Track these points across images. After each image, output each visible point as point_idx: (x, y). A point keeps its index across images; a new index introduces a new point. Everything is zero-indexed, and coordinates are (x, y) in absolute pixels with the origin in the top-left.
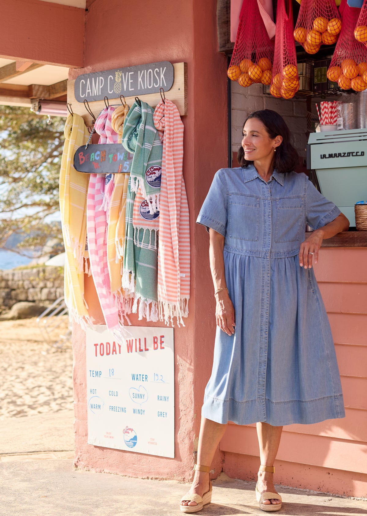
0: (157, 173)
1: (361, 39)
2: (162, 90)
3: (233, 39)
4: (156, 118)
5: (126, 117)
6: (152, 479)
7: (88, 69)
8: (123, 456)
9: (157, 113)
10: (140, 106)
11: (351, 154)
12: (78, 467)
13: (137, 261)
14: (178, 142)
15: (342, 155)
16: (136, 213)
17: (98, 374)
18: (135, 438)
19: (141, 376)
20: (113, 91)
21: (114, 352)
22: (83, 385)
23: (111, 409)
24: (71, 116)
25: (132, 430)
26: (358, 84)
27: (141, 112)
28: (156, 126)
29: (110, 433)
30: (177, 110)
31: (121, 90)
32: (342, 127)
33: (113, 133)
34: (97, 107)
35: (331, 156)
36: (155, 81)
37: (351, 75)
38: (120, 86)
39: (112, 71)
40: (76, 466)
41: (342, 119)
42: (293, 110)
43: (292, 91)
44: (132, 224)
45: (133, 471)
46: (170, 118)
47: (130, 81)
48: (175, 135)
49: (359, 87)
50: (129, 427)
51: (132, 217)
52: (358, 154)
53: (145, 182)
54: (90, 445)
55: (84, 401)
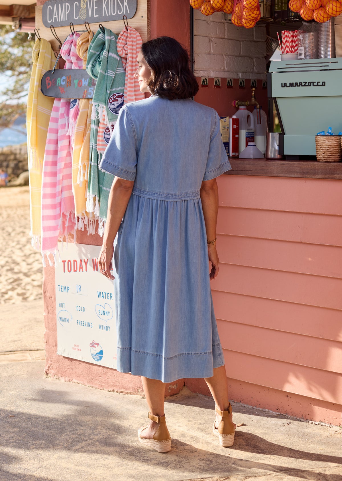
0: (120, 100)
2: (125, 17)
4: (119, 45)
5: (90, 44)
6: (117, 392)
8: (90, 368)
9: (121, 41)
10: (104, 33)
11: (312, 84)
12: (49, 374)
13: (101, 186)
15: (303, 84)
17: (66, 289)
18: (101, 352)
19: (107, 294)
20: (78, 17)
21: (81, 270)
22: (53, 299)
23: (78, 323)
24: (39, 41)
25: (98, 345)
26: (321, 15)
27: (105, 39)
28: (120, 53)
29: (78, 346)
30: (139, 38)
31: (86, 16)
32: (303, 56)
33: (78, 58)
35: (291, 85)
36: (119, 8)
37: (314, 6)
38: (85, 12)
40: (47, 374)
41: (303, 48)
42: (253, 35)
43: (253, 21)
44: (96, 150)
45: (99, 383)
46: (132, 45)
47: (95, 8)
49: (322, 18)
50: (95, 342)
51: (96, 143)
52: (319, 84)
53: (107, 109)
54: (59, 356)
55: (54, 313)
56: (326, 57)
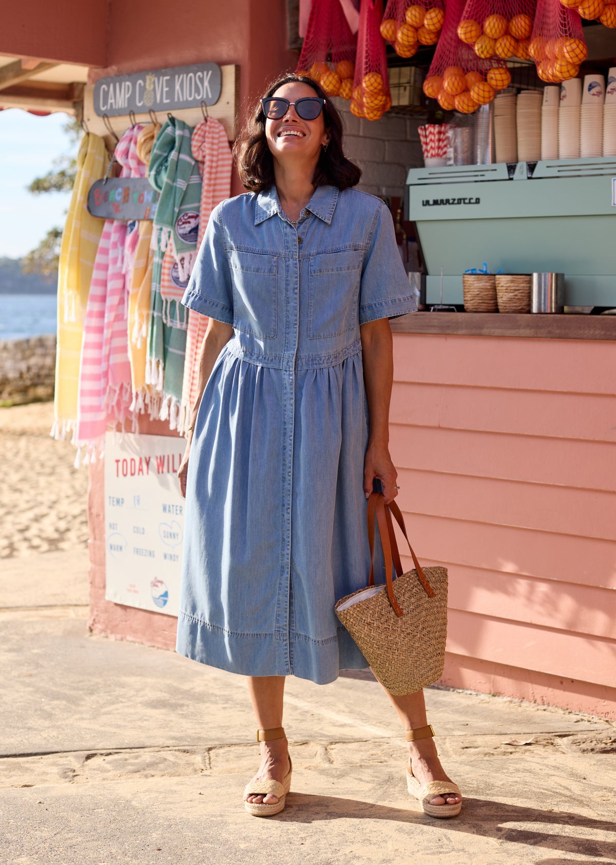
0: (193, 223)
1: (466, 39)
2: (203, 103)
3: (302, 33)
4: (194, 143)
5: (155, 141)
7: (112, 70)
8: (150, 619)
9: (196, 137)
10: (174, 125)
11: (462, 201)
12: (94, 631)
13: (166, 346)
14: (222, 178)
15: (451, 201)
16: (166, 277)
17: (119, 502)
18: (166, 594)
19: (175, 507)
20: (142, 102)
21: (141, 473)
22: (101, 517)
23: (135, 552)
25: (161, 582)
26: (464, 102)
27: (174, 134)
28: (195, 155)
29: (134, 586)
30: (223, 133)
31: (152, 101)
32: (452, 162)
33: (140, 163)
34: (121, 124)
35: (436, 203)
36: (197, 91)
37: (454, 89)
38: (152, 96)
39: (142, 72)
40: (91, 630)
41: (451, 150)
42: (406, 132)
43: (378, 110)
44: (160, 295)
45: (163, 641)
46: (213, 144)
47: (165, 89)
48: (220, 169)
49: (465, 107)
50: (158, 579)
51: (160, 283)
52: (472, 201)
53: (175, 234)
54: (109, 602)
55: (102, 539)
56: (483, 163)
